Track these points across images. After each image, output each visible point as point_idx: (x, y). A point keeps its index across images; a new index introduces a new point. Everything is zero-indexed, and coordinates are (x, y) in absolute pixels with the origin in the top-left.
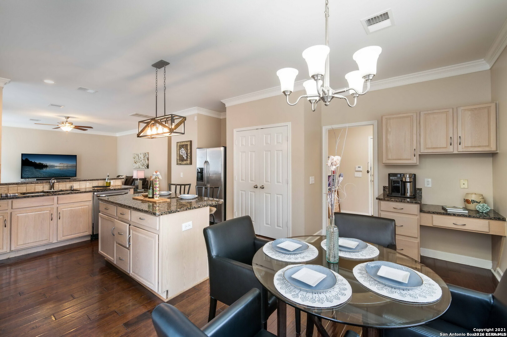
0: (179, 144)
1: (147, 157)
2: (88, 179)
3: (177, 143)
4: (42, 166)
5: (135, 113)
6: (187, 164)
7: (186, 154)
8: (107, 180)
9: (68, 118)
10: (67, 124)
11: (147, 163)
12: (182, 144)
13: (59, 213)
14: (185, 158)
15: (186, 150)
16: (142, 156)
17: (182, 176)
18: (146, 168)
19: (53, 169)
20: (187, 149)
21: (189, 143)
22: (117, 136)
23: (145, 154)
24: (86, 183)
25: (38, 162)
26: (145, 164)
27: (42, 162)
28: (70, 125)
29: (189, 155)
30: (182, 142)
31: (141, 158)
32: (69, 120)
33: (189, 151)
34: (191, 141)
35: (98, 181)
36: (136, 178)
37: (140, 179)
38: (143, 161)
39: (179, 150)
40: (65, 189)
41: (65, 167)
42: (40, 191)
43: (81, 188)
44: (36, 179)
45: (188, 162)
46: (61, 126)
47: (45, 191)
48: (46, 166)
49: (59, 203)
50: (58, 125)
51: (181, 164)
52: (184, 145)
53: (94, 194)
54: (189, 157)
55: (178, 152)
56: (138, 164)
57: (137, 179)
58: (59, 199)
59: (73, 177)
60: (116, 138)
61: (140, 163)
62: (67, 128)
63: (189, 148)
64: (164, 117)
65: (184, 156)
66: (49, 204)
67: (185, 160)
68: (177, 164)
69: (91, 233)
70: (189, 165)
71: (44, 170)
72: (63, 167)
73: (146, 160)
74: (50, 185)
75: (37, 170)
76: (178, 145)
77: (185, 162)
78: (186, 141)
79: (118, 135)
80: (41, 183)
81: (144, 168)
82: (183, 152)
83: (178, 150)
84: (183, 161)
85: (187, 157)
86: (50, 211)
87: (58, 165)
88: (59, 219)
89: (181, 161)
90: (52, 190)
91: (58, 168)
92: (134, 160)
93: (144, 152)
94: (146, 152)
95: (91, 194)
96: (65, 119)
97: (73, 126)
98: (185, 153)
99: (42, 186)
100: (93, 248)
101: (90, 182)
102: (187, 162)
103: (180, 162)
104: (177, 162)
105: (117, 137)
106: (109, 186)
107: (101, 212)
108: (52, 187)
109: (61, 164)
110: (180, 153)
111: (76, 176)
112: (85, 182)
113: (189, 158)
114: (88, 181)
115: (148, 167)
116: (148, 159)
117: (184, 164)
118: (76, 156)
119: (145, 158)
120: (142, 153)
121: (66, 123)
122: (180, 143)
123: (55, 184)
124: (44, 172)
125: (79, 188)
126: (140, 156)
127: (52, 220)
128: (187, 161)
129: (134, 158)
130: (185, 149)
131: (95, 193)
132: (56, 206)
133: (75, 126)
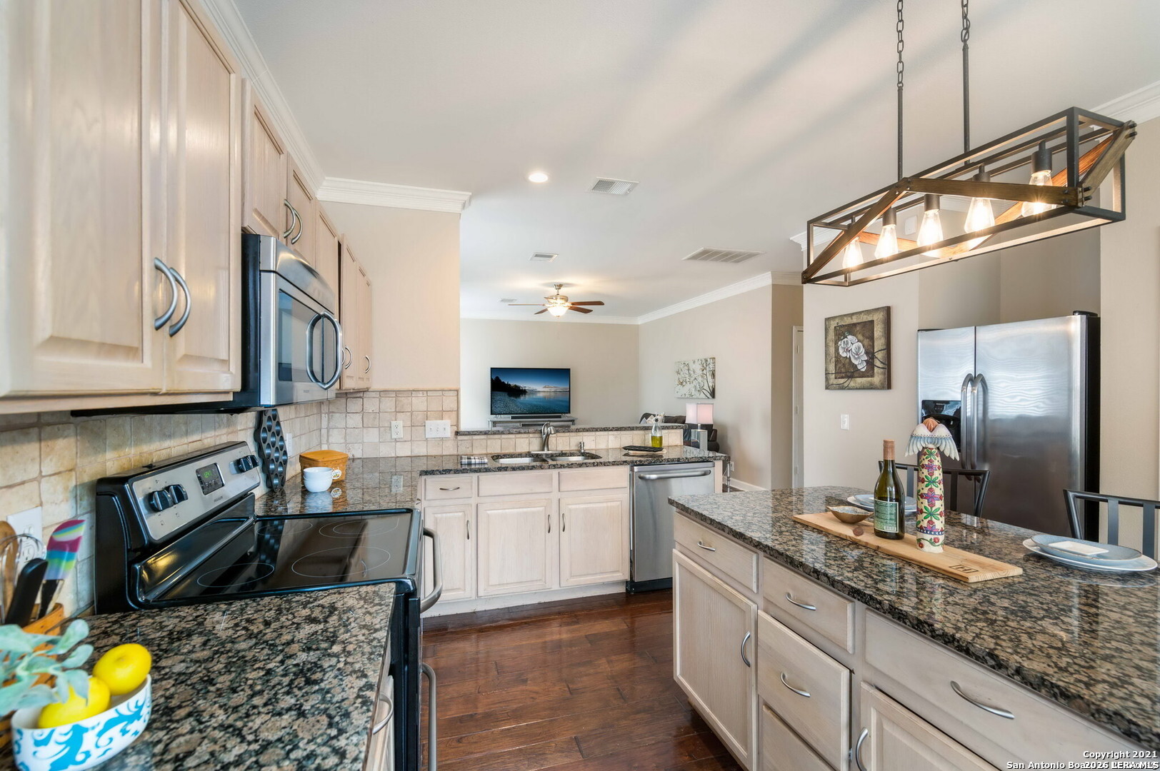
0: (833, 324)
1: (710, 369)
2: (611, 427)
3: (827, 320)
4: (518, 392)
5: (701, 249)
6: (871, 387)
7: (867, 353)
8: (653, 430)
9: (560, 286)
10: (559, 301)
11: (711, 385)
12: (848, 321)
13: (563, 514)
14: (862, 367)
15: (867, 342)
16: (697, 367)
17: (846, 426)
18: (710, 397)
19: (534, 397)
20: (872, 338)
21: (878, 318)
22: (640, 323)
23: (706, 361)
24: (608, 435)
25: (513, 383)
26: (706, 387)
27: (518, 384)
28: (563, 301)
29: (880, 355)
30: (845, 315)
31: (694, 372)
32: (563, 291)
33: (879, 344)
34: (888, 310)
35: (632, 432)
36: (695, 423)
37: (704, 427)
38: (700, 379)
39: (836, 343)
40: (568, 449)
41: (552, 394)
42: (523, 451)
43: (598, 448)
44: (510, 416)
45: (877, 379)
46: (548, 306)
47: (532, 452)
48: (524, 392)
49: (562, 489)
50: (544, 305)
51: (841, 388)
52: (855, 325)
53: (632, 470)
54: (877, 363)
55: (832, 350)
56: (688, 388)
57: (695, 426)
58: (562, 478)
59: (565, 413)
60: (637, 327)
61: (692, 385)
62: (559, 310)
63: (878, 331)
64: (960, 163)
65: (856, 362)
66: (542, 491)
67: (863, 375)
68: (827, 388)
69: (627, 577)
70: (882, 388)
71: (522, 398)
72: (548, 394)
73: (710, 378)
74: (542, 437)
75: (512, 398)
76: (832, 327)
77: (859, 380)
78: (868, 312)
79: (640, 321)
80: (525, 433)
81: (704, 397)
82: (853, 348)
83: (832, 345)
84: (851, 376)
85: (870, 363)
86: (545, 507)
87: (540, 390)
88: (564, 530)
89: (842, 378)
90: (546, 452)
91: (541, 395)
92: (677, 377)
93: (702, 357)
94: (708, 356)
95: (626, 469)
96: (553, 291)
97: (569, 304)
98: (862, 350)
99: (527, 441)
100: (633, 623)
101: (615, 433)
102: (869, 379)
103: (842, 381)
104: (827, 379)
105: (638, 325)
106: (661, 449)
107: (677, 545)
108: (545, 444)
109: (545, 387)
110: (841, 351)
111: (570, 413)
112: (606, 433)
113: (881, 365)
114: (611, 430)
115: (713, 394)
116: (713, 375)
117: (858, 386)
118: (568, 370)
119: (705, 372)
120: (696, 361)
121: (556, 299)
122: (837, 321)
123: (551, 435)
124: (521, 403)
125: (594, 448)
126: (692, 366)
127: (549, 532)
128: (872, 376)
129: (678, 373)
130: (860, 337)
131: (636, 469)
132: (555, 495)
133: (573, 304)
